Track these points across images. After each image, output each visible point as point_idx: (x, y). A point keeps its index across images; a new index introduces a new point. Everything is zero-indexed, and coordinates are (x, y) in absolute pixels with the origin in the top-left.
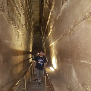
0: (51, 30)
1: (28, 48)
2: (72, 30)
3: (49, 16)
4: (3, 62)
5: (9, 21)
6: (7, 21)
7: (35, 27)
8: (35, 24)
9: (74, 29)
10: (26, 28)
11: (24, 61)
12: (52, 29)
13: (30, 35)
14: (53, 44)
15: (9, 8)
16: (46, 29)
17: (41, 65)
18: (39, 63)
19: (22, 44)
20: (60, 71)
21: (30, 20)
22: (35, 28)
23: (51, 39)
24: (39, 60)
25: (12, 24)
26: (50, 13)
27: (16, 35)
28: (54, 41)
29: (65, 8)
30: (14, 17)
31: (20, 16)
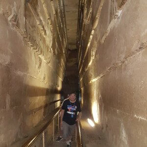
0: (92, 58)
1: (54, 83)
2: (123, 62)
3: (91, 37)
4: (10, 107)
5: (26, 42)
6: (23, 41)
7: (69, 50)
8: (69, 46)
9: (126, 62)
10: (54, 52)
11: (46, 106)
12: (94, 57)
13: (59, 62)
14: (94, 81)
15: (28, 22)
16: (85, 56)
17: (72, 116)
18: (69, 112)
19: (44, 78)
20: (103, 128)
21: (61, 40)
22: (69, 52)
23: (92, 73)
24: (68, 108)
25: (32, 46)
26: (93, 31)
27: (36, 63)
28: (96, 77)
29: (114, 27)
30: (35, 35)
31: (45, 34)
